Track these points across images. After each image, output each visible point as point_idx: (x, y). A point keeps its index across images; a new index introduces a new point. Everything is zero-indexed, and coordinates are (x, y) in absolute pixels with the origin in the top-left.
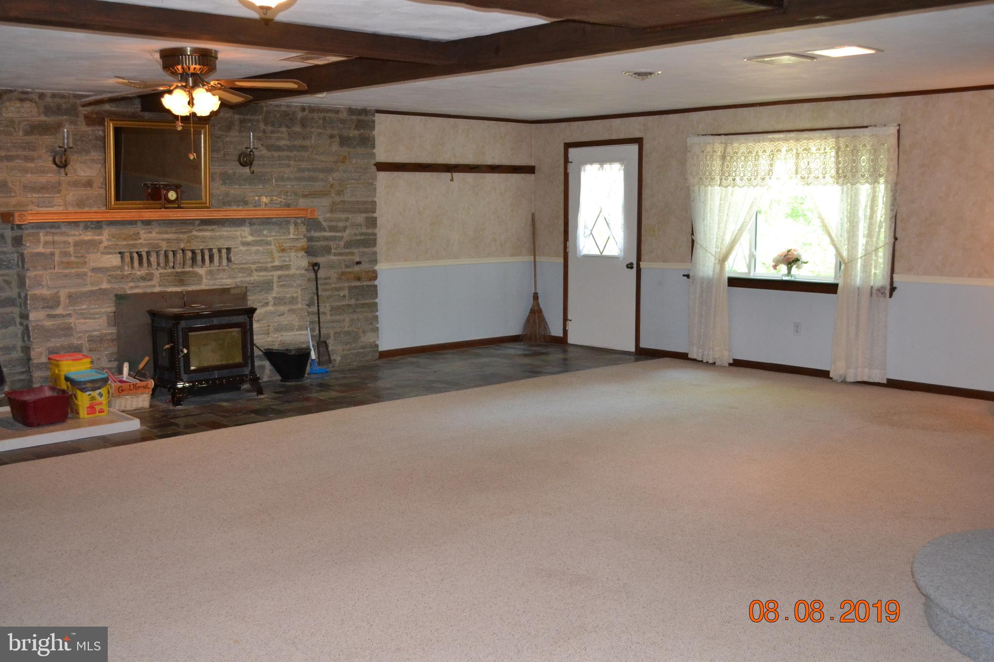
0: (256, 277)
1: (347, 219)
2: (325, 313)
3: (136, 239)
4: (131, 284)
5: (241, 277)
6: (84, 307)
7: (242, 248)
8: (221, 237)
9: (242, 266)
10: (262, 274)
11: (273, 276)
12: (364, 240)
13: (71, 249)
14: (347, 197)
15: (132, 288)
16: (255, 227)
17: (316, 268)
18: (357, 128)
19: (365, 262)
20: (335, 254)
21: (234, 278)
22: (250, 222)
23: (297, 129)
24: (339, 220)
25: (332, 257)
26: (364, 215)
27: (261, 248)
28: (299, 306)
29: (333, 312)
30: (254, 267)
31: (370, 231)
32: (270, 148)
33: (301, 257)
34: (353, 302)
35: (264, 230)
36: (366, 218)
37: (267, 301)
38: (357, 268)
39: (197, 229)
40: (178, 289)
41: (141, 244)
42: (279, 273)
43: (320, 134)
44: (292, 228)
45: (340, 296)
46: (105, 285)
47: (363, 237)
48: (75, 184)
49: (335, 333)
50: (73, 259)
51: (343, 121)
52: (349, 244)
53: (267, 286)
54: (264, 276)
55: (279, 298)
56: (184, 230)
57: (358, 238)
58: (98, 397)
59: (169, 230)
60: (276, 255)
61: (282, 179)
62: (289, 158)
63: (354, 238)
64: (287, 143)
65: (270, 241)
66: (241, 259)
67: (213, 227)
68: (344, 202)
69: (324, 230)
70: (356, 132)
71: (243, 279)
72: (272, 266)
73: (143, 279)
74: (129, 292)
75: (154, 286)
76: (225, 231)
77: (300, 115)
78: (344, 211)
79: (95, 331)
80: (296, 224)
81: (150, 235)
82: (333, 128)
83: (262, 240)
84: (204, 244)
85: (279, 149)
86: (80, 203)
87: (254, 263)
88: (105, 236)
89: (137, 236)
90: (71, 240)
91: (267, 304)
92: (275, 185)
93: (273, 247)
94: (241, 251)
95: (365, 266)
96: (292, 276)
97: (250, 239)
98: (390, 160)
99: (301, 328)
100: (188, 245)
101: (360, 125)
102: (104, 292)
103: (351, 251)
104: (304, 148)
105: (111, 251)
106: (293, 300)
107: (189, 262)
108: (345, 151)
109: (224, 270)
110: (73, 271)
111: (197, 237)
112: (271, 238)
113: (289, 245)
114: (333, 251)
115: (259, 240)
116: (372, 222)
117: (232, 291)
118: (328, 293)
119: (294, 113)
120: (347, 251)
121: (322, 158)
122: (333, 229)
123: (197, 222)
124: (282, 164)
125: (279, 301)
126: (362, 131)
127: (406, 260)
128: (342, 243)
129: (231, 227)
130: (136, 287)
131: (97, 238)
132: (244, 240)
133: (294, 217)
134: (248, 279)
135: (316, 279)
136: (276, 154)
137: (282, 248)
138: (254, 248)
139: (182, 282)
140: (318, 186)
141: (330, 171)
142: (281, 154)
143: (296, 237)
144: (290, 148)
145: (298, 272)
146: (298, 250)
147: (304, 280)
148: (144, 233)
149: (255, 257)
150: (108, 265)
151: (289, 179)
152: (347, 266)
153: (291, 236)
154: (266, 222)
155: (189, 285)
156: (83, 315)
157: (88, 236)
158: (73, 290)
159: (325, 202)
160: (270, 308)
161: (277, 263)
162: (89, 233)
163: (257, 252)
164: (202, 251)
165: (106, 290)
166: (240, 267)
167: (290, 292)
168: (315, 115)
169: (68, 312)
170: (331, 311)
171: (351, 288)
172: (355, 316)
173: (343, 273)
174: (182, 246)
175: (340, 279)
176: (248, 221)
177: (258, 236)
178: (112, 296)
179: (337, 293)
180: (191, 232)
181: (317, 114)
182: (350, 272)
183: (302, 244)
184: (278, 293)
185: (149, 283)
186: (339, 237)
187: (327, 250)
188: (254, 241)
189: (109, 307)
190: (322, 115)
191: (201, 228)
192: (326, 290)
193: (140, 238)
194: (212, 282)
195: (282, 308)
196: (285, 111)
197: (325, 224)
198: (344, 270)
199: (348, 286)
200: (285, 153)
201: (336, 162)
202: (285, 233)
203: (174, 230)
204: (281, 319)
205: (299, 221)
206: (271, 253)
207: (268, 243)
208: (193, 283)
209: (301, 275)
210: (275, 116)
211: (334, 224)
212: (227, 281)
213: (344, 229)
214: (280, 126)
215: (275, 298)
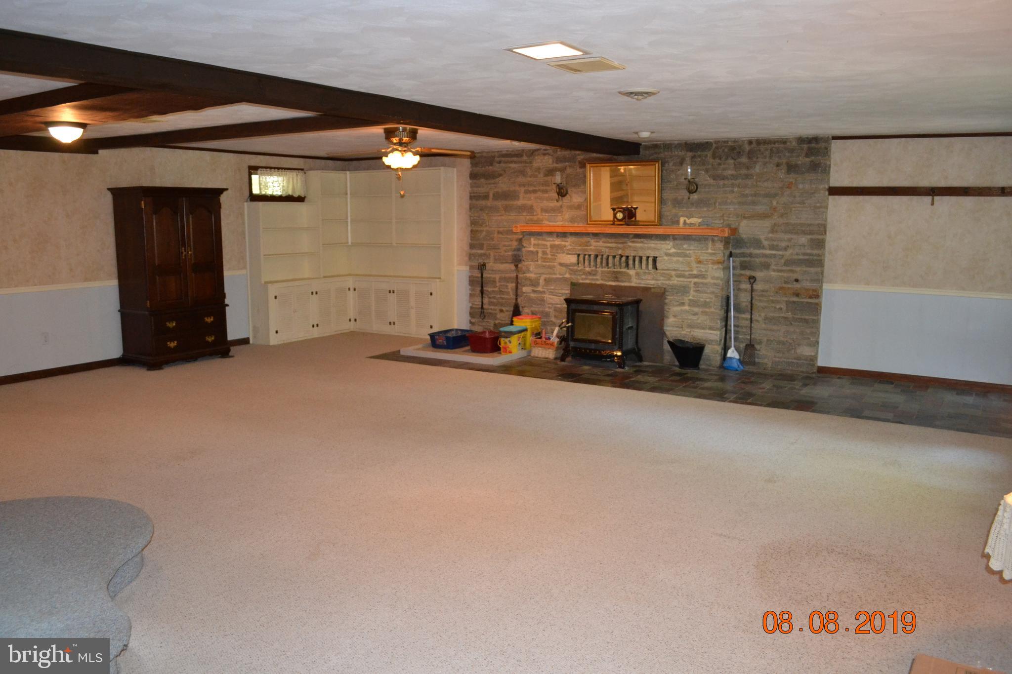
0: (675, 281)
1: (790, 240)
2: (757, 321)
3: (587, 246)
4: (584, 277)
5: (663, 280)
6: (552, 288)
7: (666, 258)
8: (649, 248)
9: (664, 272)
10: (679, 279)
11: (691, 282)
12: (807, 260)
13: (548, 251)
14: (793, 220)
15: (582, 279)
16: (677, 242)
17: (752, 281)
18: (807, 156)
19: (807, 280)
20: (774, 270)
21: (657, 280)
22: (674, 238)
23: (744, 159)
24: (781, 240)
25: (773, 273)
26: (809, 237)
27: (681, 259)
28: (712, 310)
29: (767, 321)
30: (673, 273)
31: (815, 252)
32: (715, 177)
33: (715, 269)
34: (789, 315)
35: (684, 245)
36: (811, 239)
37: (682, 301)
38: (797, 286)
39: (631, 241)
40: (613, 284)
41: (591, 249)
42: (696, 280)
43: (765, 164)
44: (710, 244)
45: (775, 308)
46: (567, 276)
47: (807, 257)
48: (571, 207)
49: (768, 340)
50: (549, 256)
51: (792, 151)
52: (788, 263)
53: (684, 290)
54: (681, 281)
55: (693, 301)
56: (621, 241)
57: (801, 257)
58: (508, 343)
59: (610, 240)
60: (694, 265)
61: (725, 203)
62: (733, 185)
63: (796, 257)
64: (733, 172)
65: (690, 253)
66: (664, 266)
67: (642, 240)
68: (787, 224)
69: (763, 248)
70: (808, 160)
71: (664, 282)
72: (689, 274)
73: (590, 273)
74: (581, 281)
75: (597, 280)
76: (653, 244)
77: (747, 148)
78: (786, 232)
79: (557, 304)
80: (713, 241)
81: (598, 243)
82: (780, 157)
83: (683, 252)
84: (635, 252)
85: (724, 178)
86: (572, 220)
87: (674, 270)
88: (568, 243)
89: (587, 244)
90: (548, 244)
91: (683, 304)
92: (719, 208)
93: (692, 259)
94: (665, 259)
95: (807, 284)
96: (706, 284)
97: (673, 250)
98: (855, 185)
99: (711, 328)
100: (623, 252)
101: (810, 152)
102: (566, 280)
103: (792, 268)
104: (747, 176)
105: (570, 252)
106: (706, 304)
107: (624, 265)
108: (791, 178)
109: (649, 273)
110: (548, 264)
111: (630, 247)
112: (691, 252)
113: (706, 258)
114: (773, 267)
115: (680, 253)
116: (820, 244)
117: (653, 290)
118: (762, 304)
119: (740, 147)
120: (788, 268)
121: (766, 184)
122: (772, 248)
123: (631, 236)
124: (726, 191)
125: (693, 303)
126: (813, 158)
127: (867, 284)
128: (783, 261)
129: (658, 240)
130: (586, 279)
131: (563, 243)
132: (668, 251)
133: (712, 236)
134: (667, 282)
135: (752, 290)
136: (722, 182)
137: (699, 260)
138: (675, 259)
139: (616, 279)
140: (760, 209)
141: (776, 195)
142: (726, 182)
143: (714, 252)
144: (734, 177)
145: (712, 281)
146: (714, 263)
147: (717, 288)
148: (594, 242)
149: (675, 266)
150: (568, 262)
151: (732, 203)
152: (786, 282)
153: (710, 251)
154: (687, 238)
155: (622, 281)
156: (552, 293)
157: (558, 242)
158: (548, 276)
159: (767, 223)
160: (686, 308)
161: (695, 272)
162: (559, 240)
163: (677, 262)
164: (634, 257)
165: (567, 278)
166: (662, 272)
167: (703, 297)
168: (762, 148)
169: (544, 290)
170: (765, 320)
171: (788, 303)
172: (792, 329)
173: (781, 288)
174: (620, 252)
175: (777, 292)
176: (671, 237)
177: (679, 249)
178: (570, 283)
179: (773, 305)
180: (627, 243)
181: (764, 146)
182: (789, 288)
183: (718, 258)
184: (693, 296)
185: (595, 277)
186: (780, 255)
187: (766, 266)
188: (675, 253)
189: (567, 290)
190: (770, 146)
191: (633, 240)
192: (760, 301)
193: (590, 245)
194: (638, 281)
195: (696, 310)
196: (731, 146)
197: (766, 243)
198: (784, 285)
199: (786, 301)
200: (730, 182)
201: (782, 188)
202: (703, 248)
203: (613, 240)
204: (695, 318)
205: (716, 238)
206: (689, 263)
207: (686, 256)
208: (624, 280)
209: (715, 284)
210: (723, 150)
211: (775, 243)
212: (650, 281)
213: (786, 249)
214: (727, 159)
215: (690, 300)
